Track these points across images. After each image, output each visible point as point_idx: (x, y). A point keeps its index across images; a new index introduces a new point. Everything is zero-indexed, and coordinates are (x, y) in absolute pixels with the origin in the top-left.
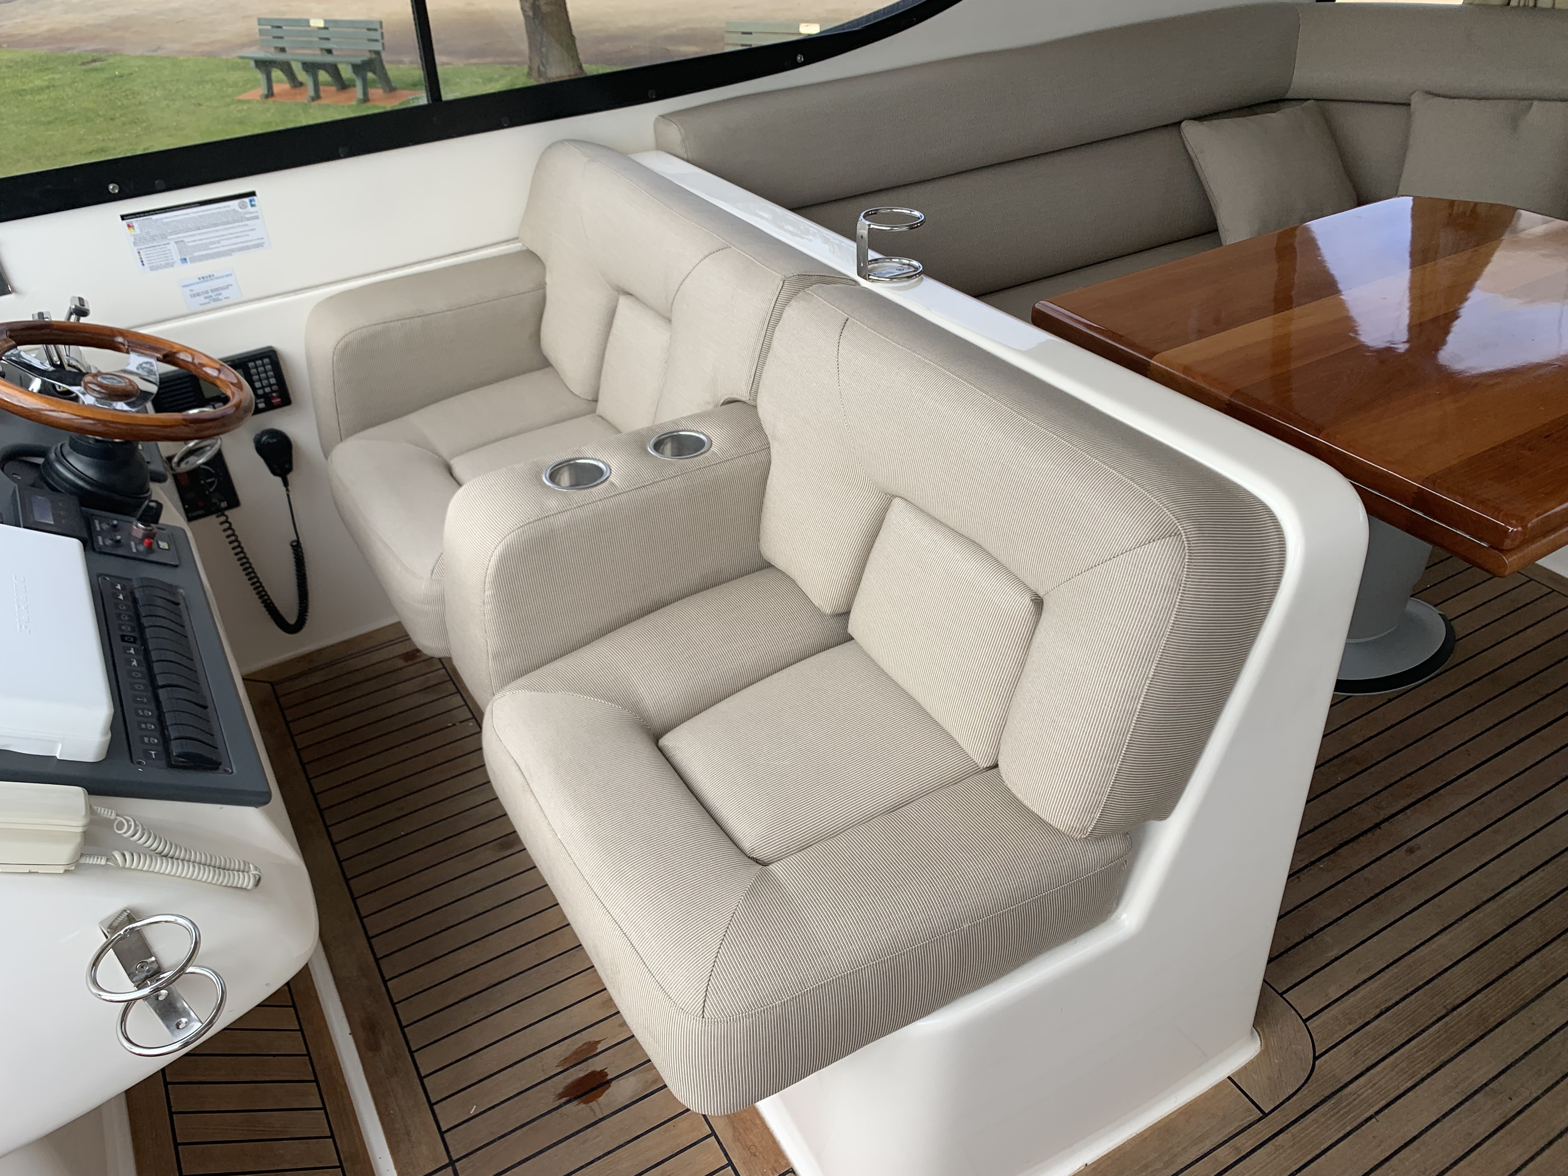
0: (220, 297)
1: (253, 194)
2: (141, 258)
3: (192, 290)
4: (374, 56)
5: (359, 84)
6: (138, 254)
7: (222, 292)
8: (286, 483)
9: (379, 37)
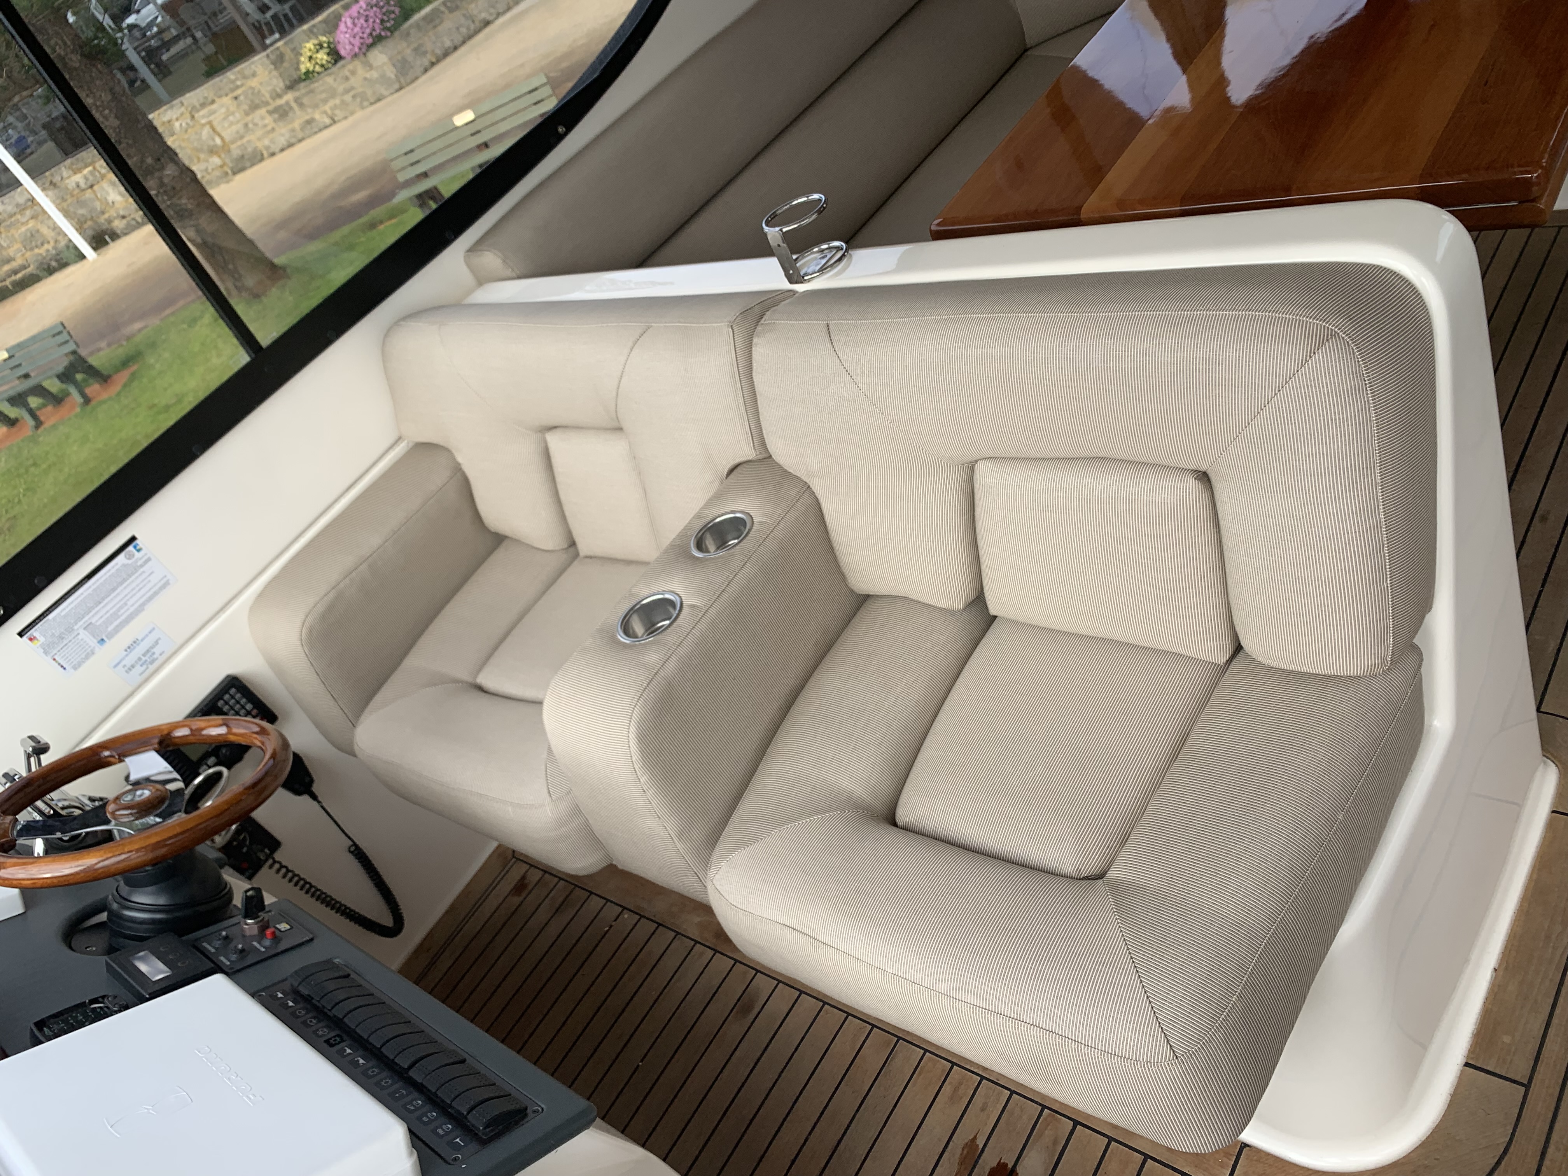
0: (155, 656)
1: (133, 539)
2: (59, 664)
3: (124, 666)
4: (72, 358)
5: (73, 391)
6: (54, 662)
7: (155, 650)
8: (314, 797)
9: (68, 338)
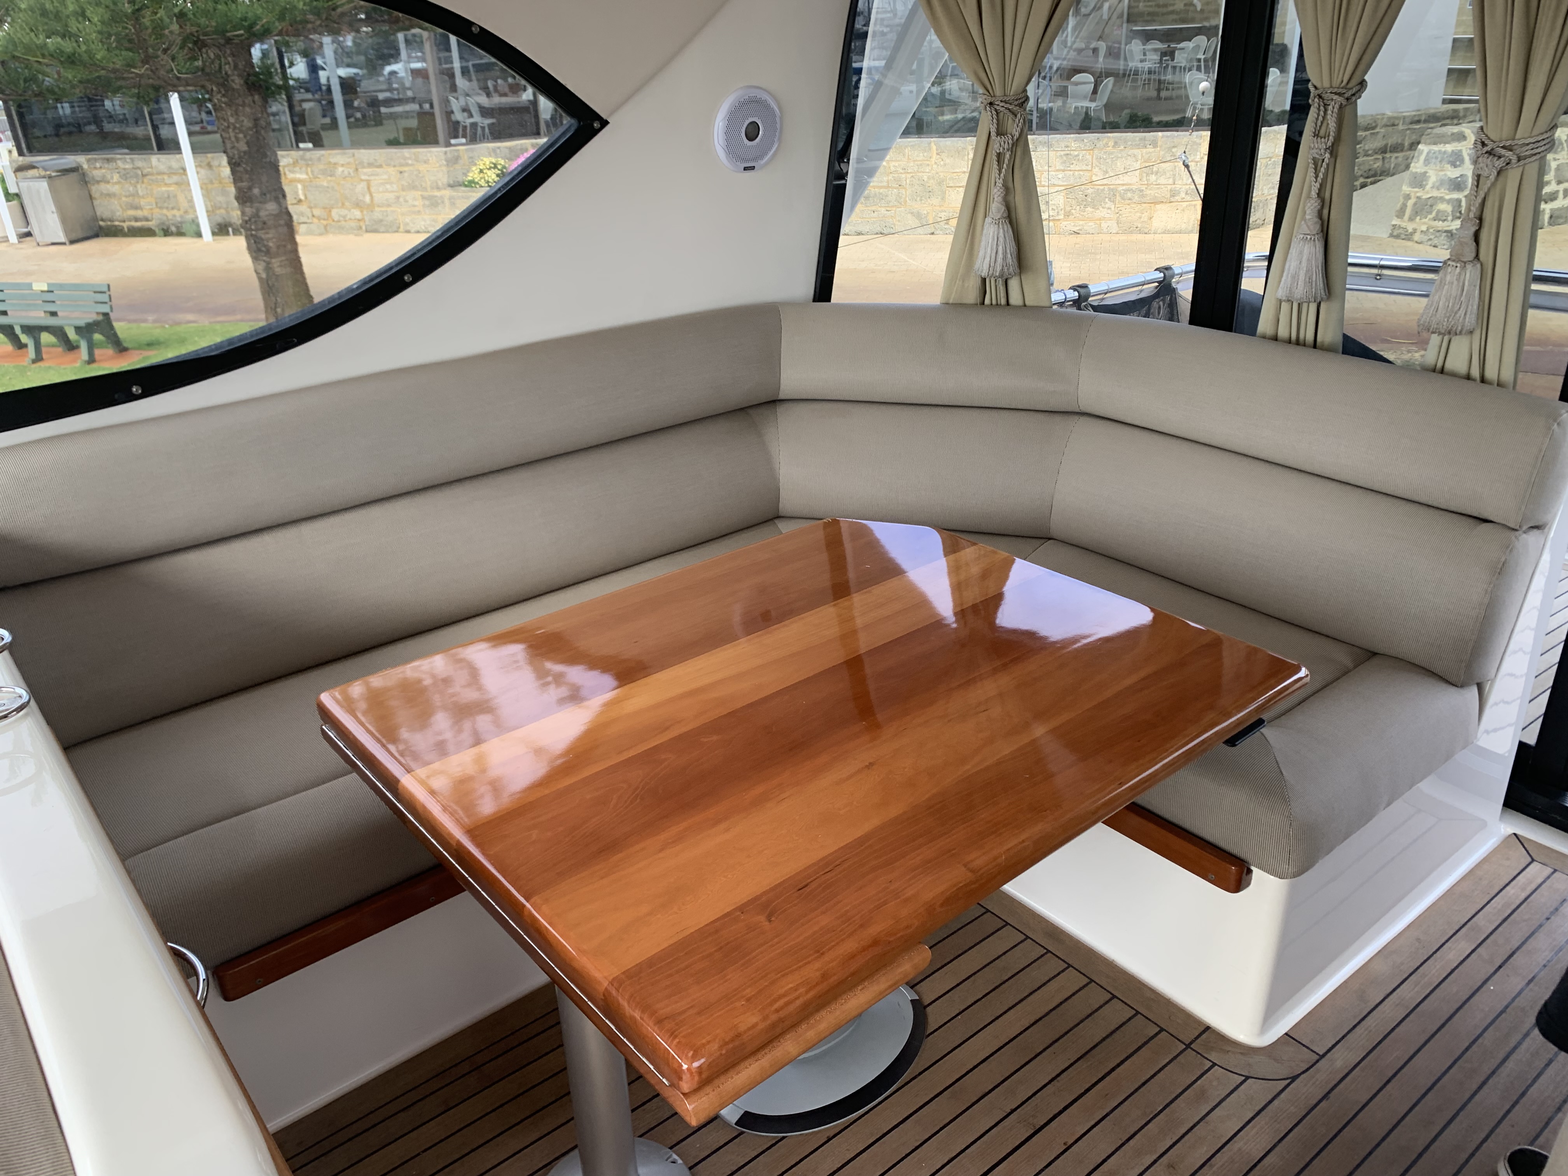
5: (84, 345)
9: (107, 300)
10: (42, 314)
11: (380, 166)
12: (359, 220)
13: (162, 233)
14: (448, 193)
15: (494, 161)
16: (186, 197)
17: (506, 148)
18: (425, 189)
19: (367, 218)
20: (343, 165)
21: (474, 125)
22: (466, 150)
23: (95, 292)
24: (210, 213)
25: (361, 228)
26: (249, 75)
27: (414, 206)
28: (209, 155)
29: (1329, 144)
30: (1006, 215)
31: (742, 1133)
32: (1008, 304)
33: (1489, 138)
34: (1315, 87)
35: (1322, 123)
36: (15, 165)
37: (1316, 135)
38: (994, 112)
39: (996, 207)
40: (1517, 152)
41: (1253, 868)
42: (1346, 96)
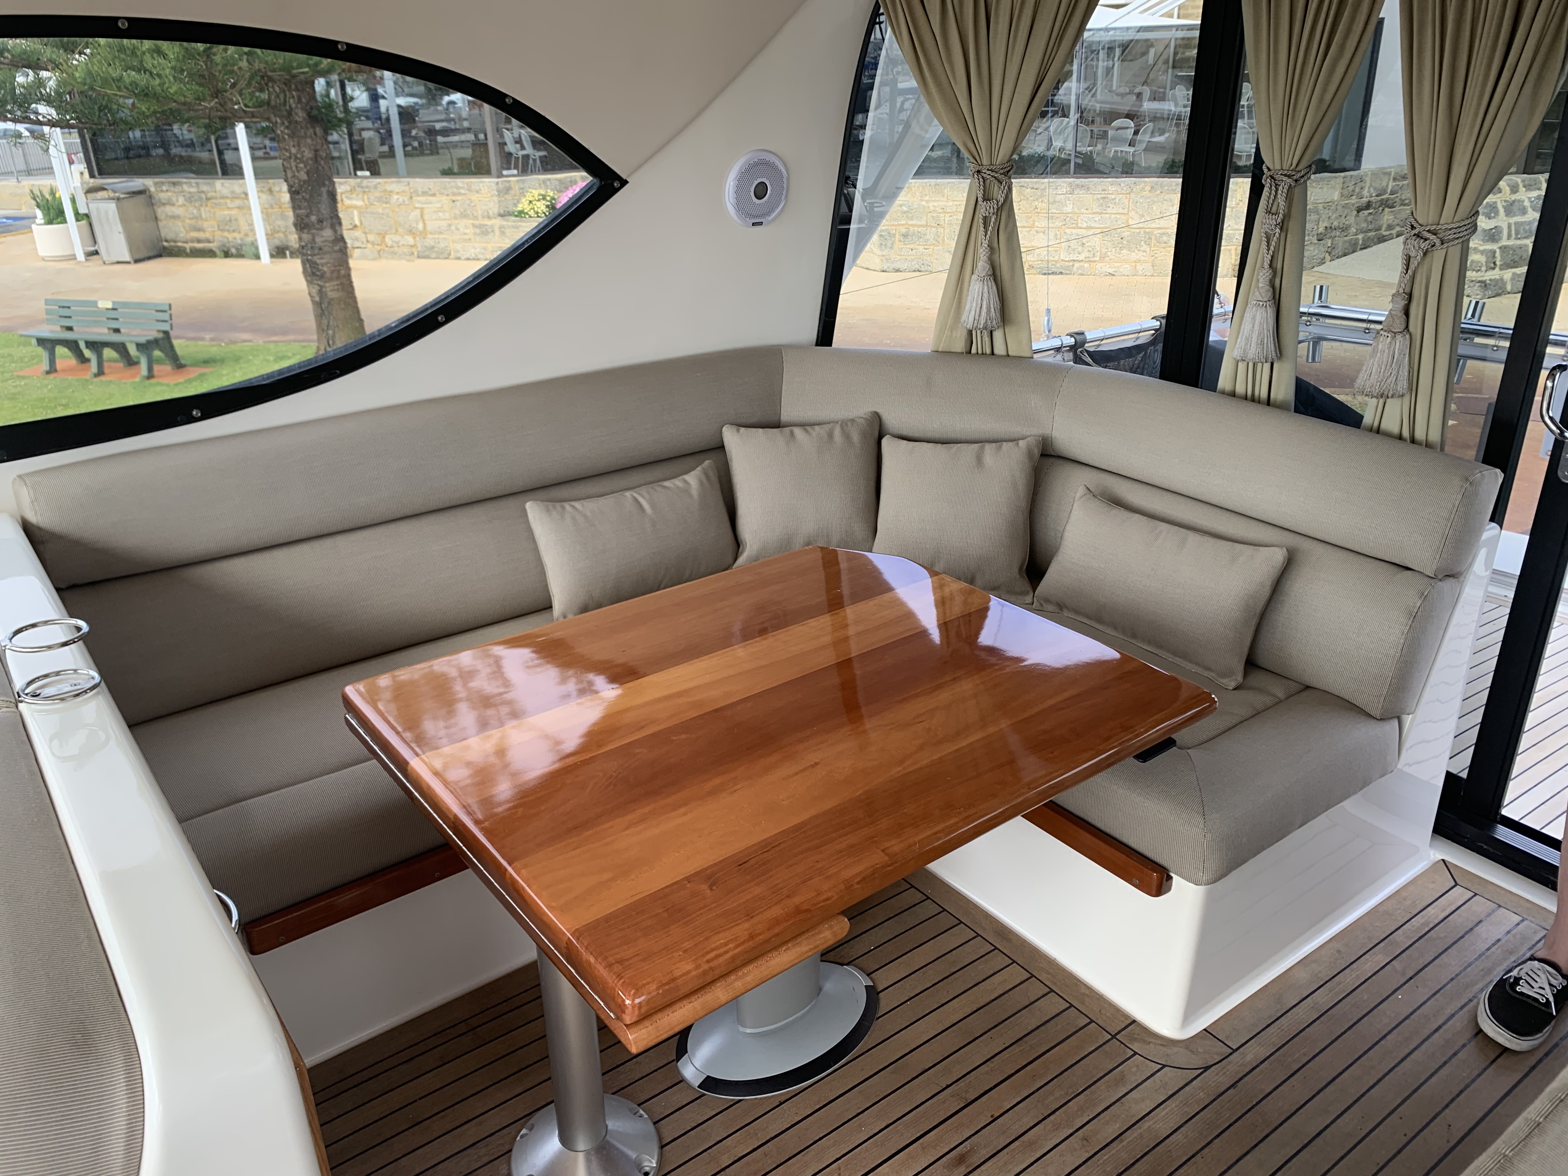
4: (161, 335)
5: (144, 362)
9: (167, 318)
10: (106, 331)
11: (434, 195)
12: (411, 246)
13: (222, 254)
14: (498, 222)
15: (543, 192)
16: (247, 221)
17: (556, 179)
18: (476, 218)
19: (419, 245)
20: (398, 193)
21: (526, 157)
22: (518, 181)
23: (157, 311)
24: (269, 236)
25: (413, 254)
26: (312, 108)
27: (465, 234)
28: (271, 181)
29: (1279, 220)
30: (990, 273)
31: (704, 1095)
32: (993, 353)
33: (1417, 222)
34: (1269, 169)
35: (1274, 201)
36: (86, 187)
37: (1269, 212)
38: (981, 180)
39: (982, 265)
40: (1440, 236)
41: (1172, 874)
42: (1295, 177)
